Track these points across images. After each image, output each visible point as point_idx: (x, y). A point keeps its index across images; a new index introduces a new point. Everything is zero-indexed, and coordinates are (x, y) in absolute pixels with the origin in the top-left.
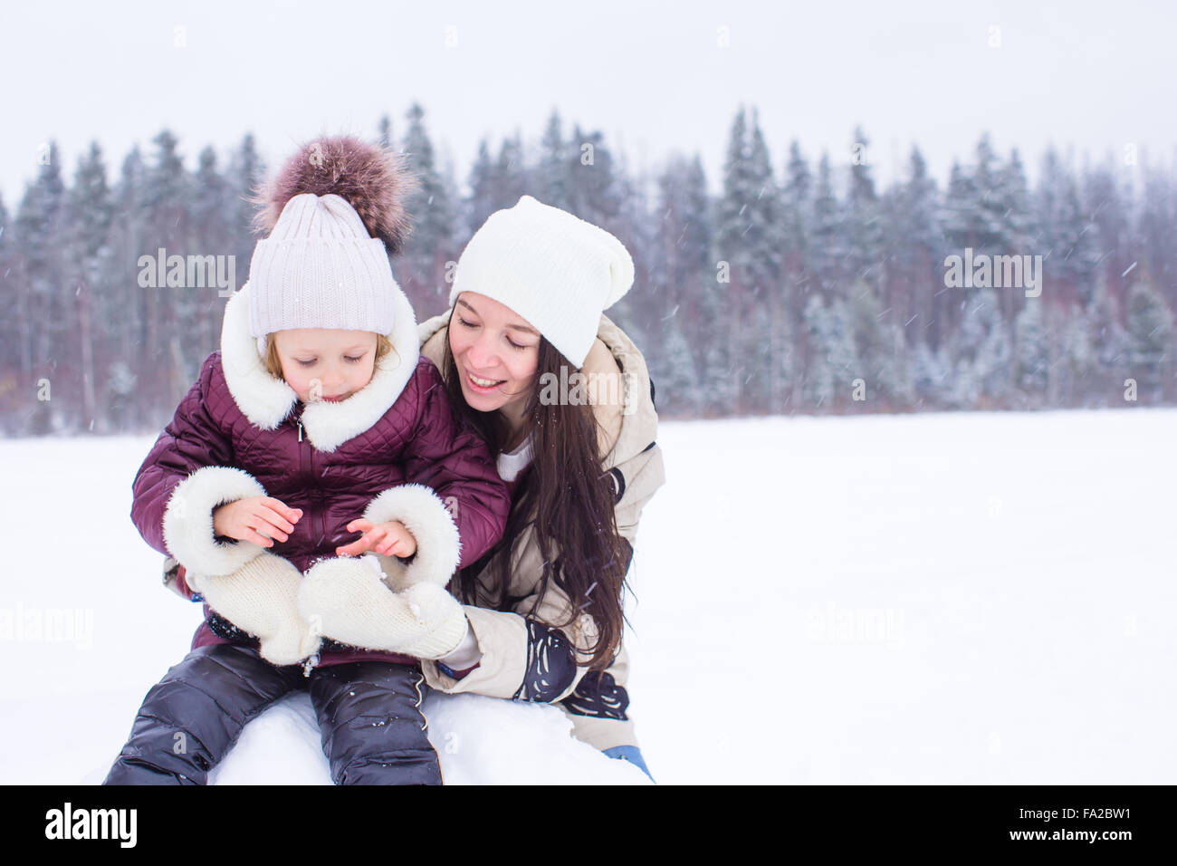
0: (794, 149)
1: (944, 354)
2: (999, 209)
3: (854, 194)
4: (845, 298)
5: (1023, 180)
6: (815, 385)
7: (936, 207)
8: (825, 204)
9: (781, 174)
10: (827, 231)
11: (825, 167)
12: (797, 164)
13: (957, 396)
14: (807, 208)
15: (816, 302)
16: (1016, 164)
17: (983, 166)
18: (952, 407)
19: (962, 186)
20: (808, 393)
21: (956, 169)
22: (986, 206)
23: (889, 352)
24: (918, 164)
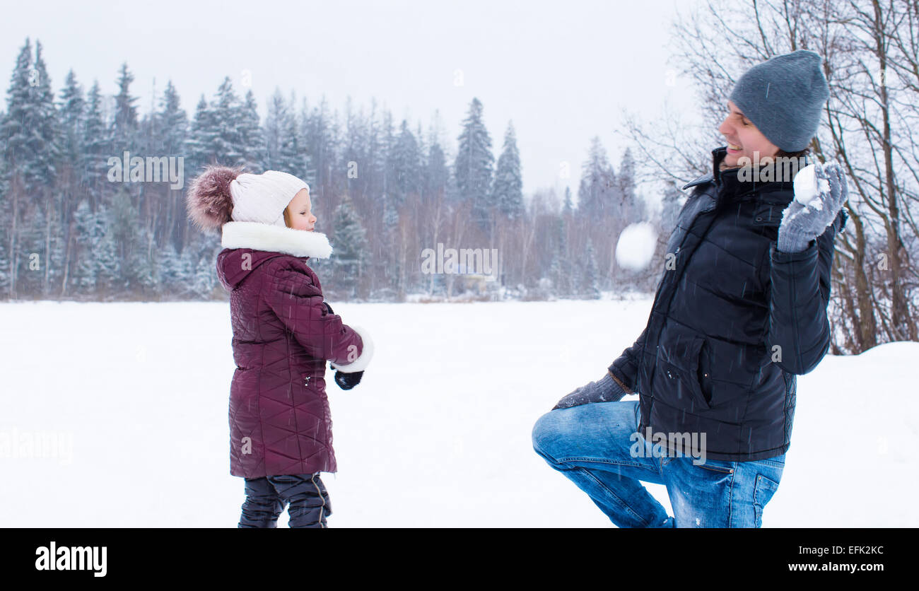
0: (71, 79)
2: (234, 139)
3: (118, 121)
4: (107, 204)
5: (255, 117)
7: (185, 135)
8: (94, 125)
10: (96, 148)
11: (95, 94)
12: (72, 91)
13: (197, 287)
14: (78, 128)
15: (84, 206)
16: (250, 105)
17: (224, 104)
21: (202, 105)
24: (172, 98)
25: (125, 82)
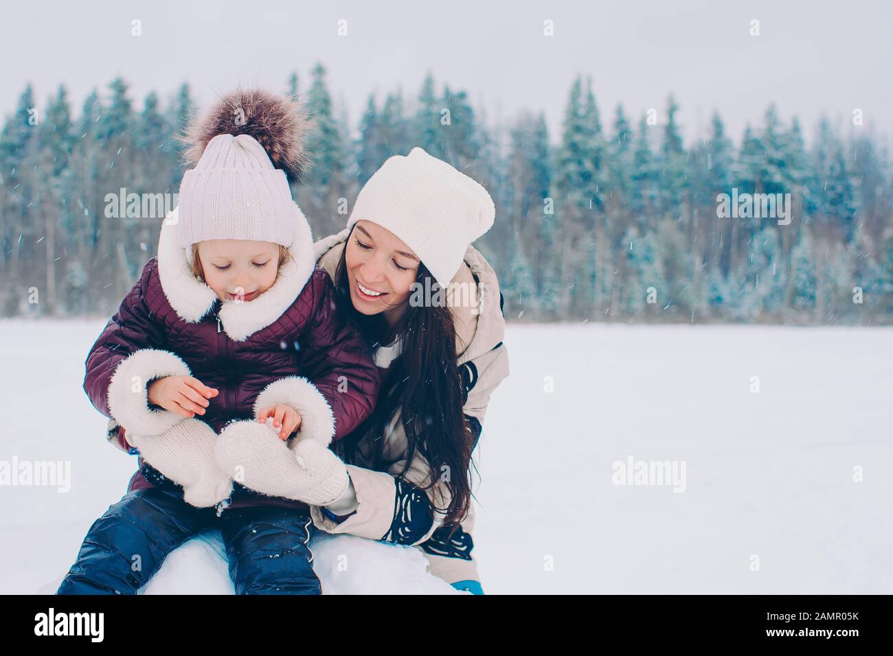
0: (619, 111)
1: (733, 278)
2: (781, 164)
3: (666, 149)
4: (655, 231)
5: (800, 142)
6: (629, 299)
7: (731, 161)
8: (642, 156)
9: (608, 131)
10: (644, 176)
11: (643, 126)
12: (621, 123)
13: (743, 311)
14: (628, 158)
15: (632, 232)
16: (796, 129)
17: (770, 130)
18: (739, 320)
19: (752, 145)
20: (623, 306)
21: (748, 132)
22: (771, 161)
23: (689, 275)
24: (718, 126)
25: (672, 110)
